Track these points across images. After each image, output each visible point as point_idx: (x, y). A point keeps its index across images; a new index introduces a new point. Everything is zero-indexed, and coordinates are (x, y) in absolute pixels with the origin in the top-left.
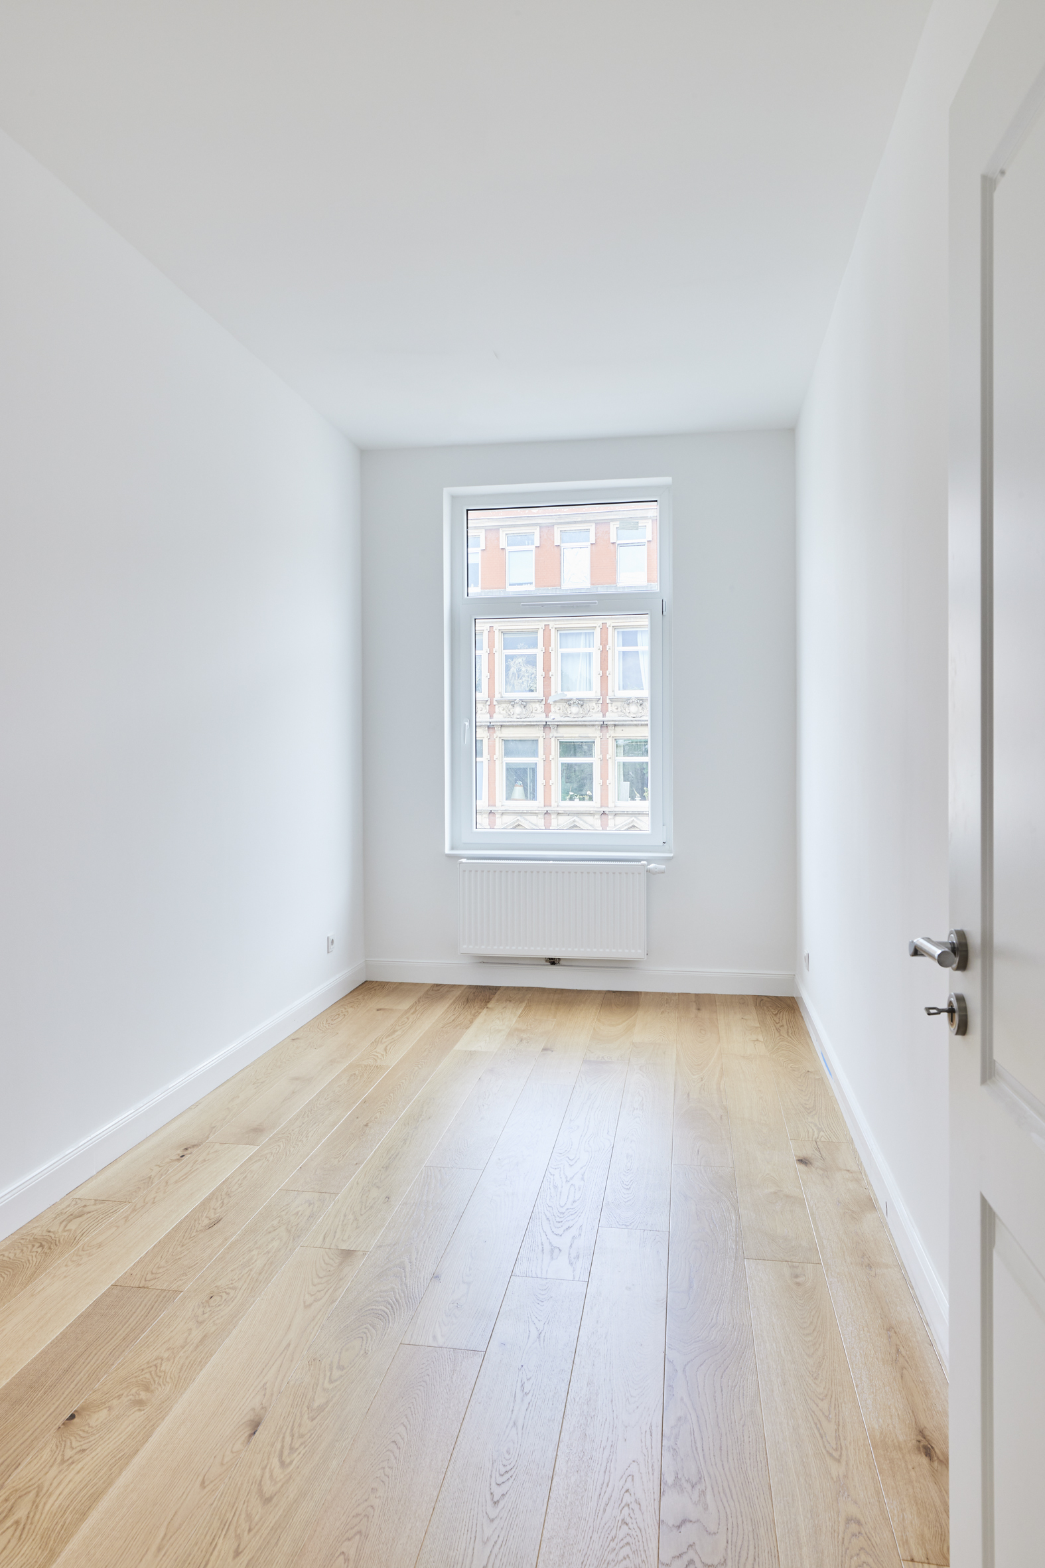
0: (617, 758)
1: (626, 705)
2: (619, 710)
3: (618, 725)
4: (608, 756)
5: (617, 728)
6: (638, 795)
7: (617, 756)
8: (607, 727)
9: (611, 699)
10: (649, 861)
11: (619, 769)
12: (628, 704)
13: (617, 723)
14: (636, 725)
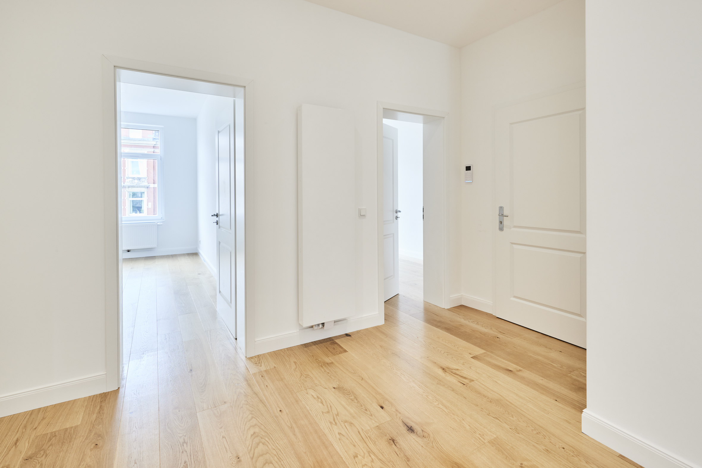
0: (129, 199)
1: (133, 180)
2: (130, 181)
3: (130, 187)
4: (126, 198)
5: (129, 188)
6: (138, 211)
7: (129, 198)
8: (125, 188)
9: (127, 178)
10: (158, 222)
11: (130, 203)
12: (134, 179)
13: (129, 186)
14: (137, 187)
